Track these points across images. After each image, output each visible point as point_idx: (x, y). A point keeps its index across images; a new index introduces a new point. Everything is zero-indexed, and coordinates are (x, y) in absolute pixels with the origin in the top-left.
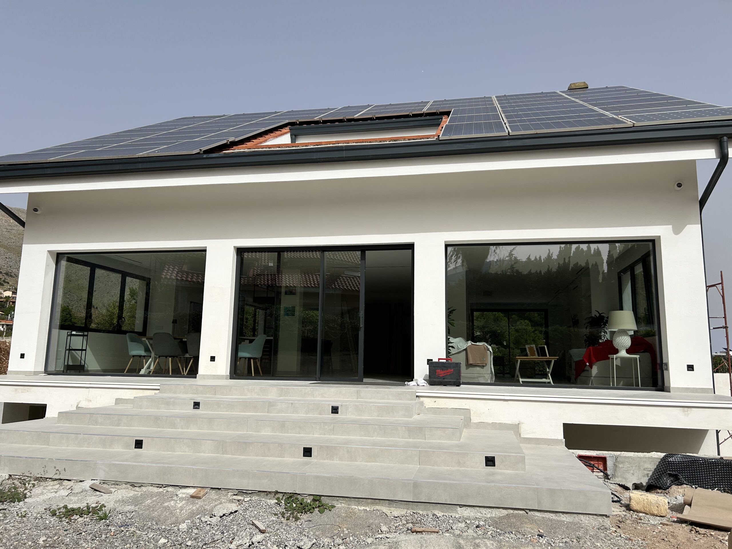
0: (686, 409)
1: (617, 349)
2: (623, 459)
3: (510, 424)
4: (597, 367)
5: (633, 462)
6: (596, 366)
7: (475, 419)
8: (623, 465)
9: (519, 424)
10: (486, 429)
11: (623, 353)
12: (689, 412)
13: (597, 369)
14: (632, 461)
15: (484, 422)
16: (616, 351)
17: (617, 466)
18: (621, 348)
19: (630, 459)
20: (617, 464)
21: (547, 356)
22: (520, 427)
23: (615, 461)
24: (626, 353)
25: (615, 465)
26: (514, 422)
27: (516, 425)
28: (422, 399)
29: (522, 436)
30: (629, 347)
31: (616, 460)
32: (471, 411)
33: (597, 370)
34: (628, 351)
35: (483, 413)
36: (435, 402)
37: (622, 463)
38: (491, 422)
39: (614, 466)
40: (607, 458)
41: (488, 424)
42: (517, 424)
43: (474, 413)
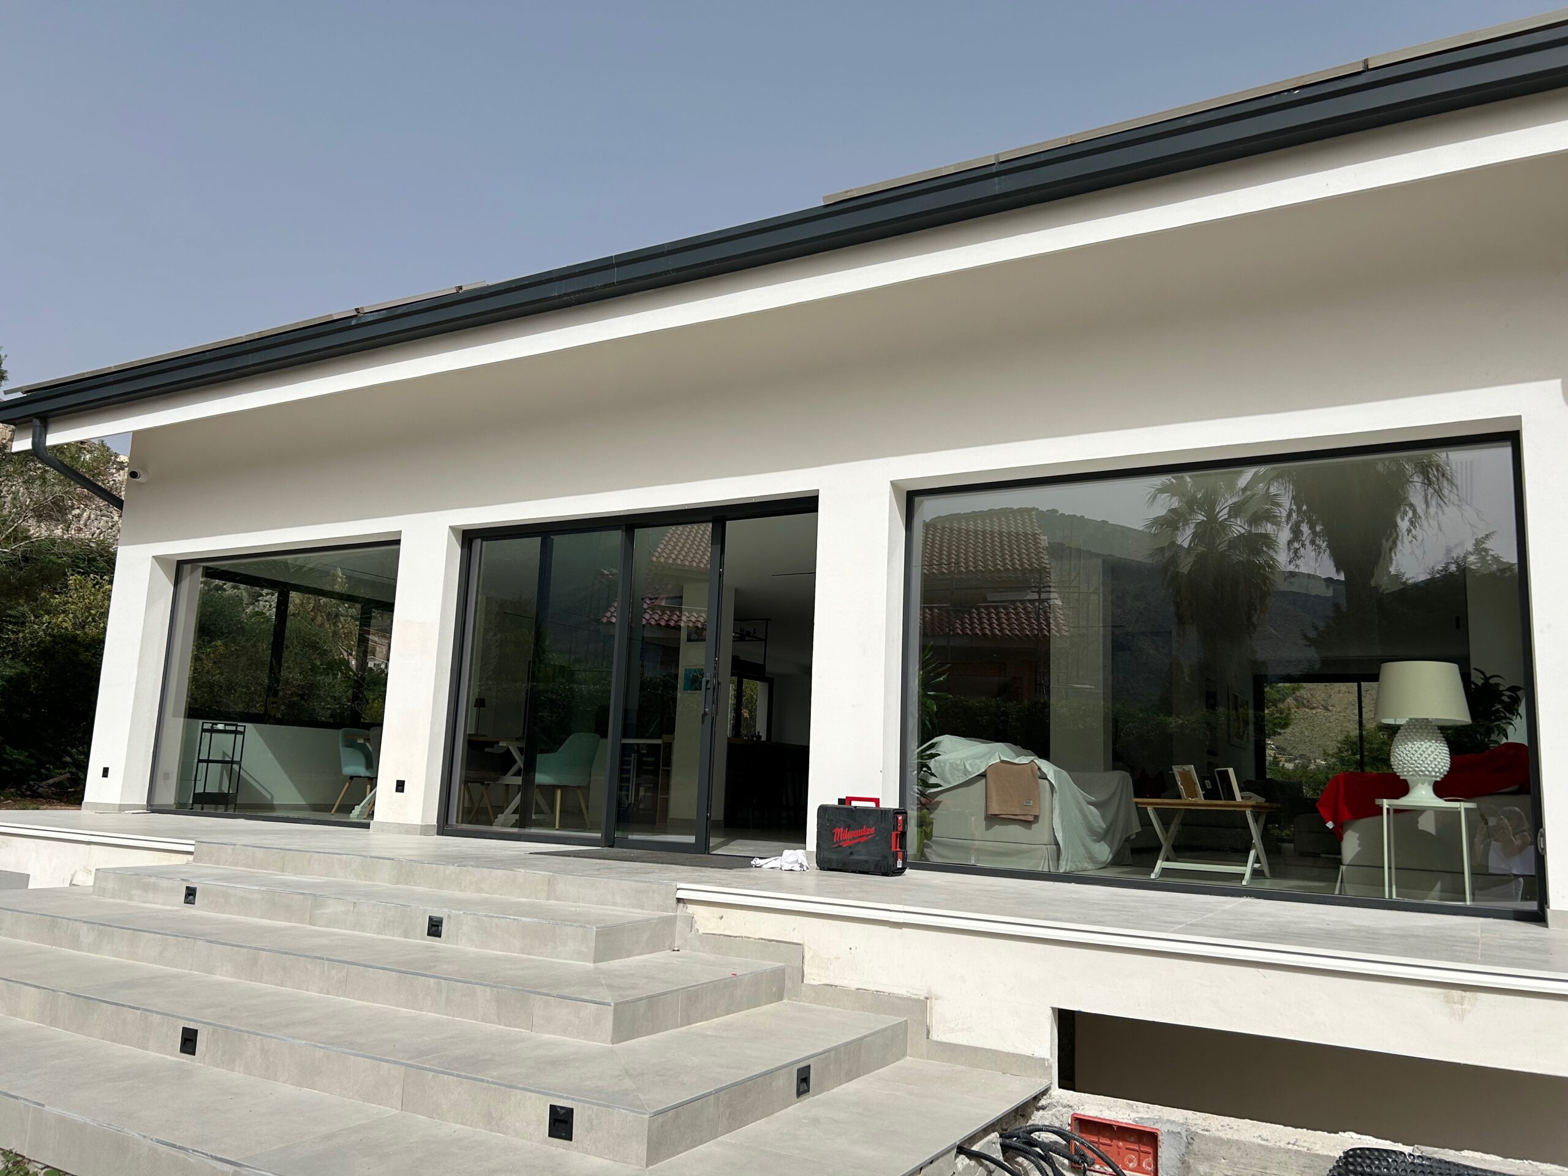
0: (1457, 994)
1: (1405, 781)
2: (1210, 1144)
3: (902, 998)
4: (1358, 835)
5: (1243, 1161)
6: (1354, 831)
7: (814, 976)
8: (1211, 1167)
9: (927, 998)
10: (839, 1006)
11: (1422, 796)
12: (1466, 1006)
13: (1358, 842)
14: (1241, 1157)
15: (836, 986)
16: (1402, 788)
17: (1189, 1167)
18: (1414, 778)
19: (1234, 1150)
20: (1191, 1161)
21: (1234, 799)
22: (931, 1009)
23: (1184, 1150)
24: (1432, 795)
25: (1183, 1162)
26: (915, 992)
27: (917, 1001)
28: (691, 908)
29: (934, 1036)
30: (1442, 776)
31: (1187, 1147)
32: (806, 949)
33: (1359, 845)
34: (1441, 789)
35: (836, 958)
36: (722, 917)
37: (1208, 1158)
38: (854, 985)
39: (1179, 1165)
40: (1160, 1138)
41: (844, 991)
42: (922, 998)
43: (812, 958)
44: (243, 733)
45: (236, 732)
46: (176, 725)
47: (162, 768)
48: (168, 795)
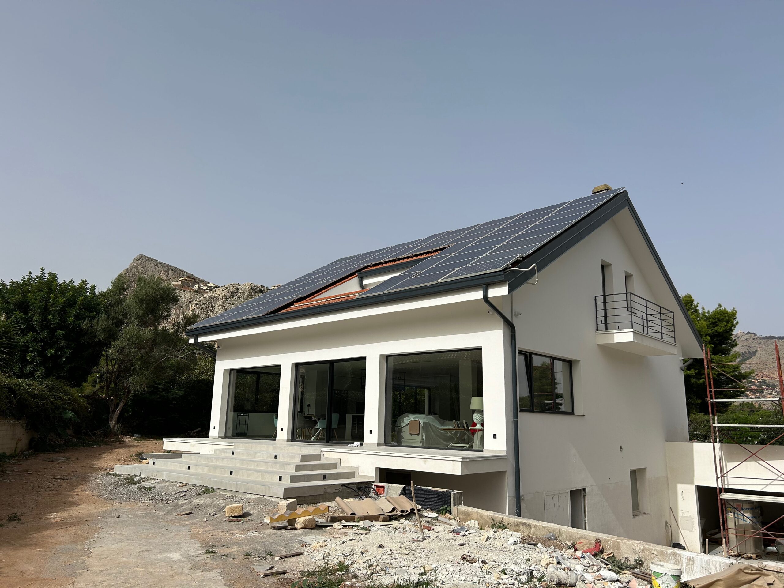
2: (391, 487)
3: (355, 467)
7: (342, 464)
10: (345, 470)
19: (394, 488)
22: (359, 469)
25: (387, 491)
28: (323, 453)
29: (359, 474)
31: (388, 488)
35: (345, 461)
36: (328, 454)
38: (348, 466)
40: (385, 487)
43: (342, 461)
44: (248, 416)
45: (246, 416)
46: (231, 414)
47: (228, 426)
48: (230, 433)
